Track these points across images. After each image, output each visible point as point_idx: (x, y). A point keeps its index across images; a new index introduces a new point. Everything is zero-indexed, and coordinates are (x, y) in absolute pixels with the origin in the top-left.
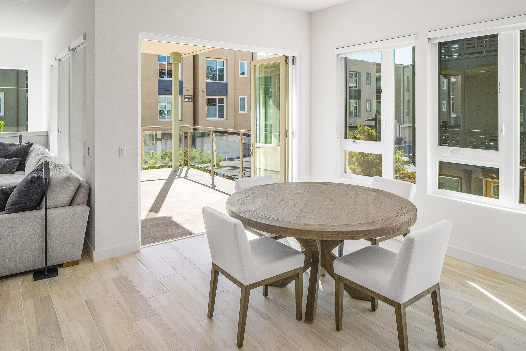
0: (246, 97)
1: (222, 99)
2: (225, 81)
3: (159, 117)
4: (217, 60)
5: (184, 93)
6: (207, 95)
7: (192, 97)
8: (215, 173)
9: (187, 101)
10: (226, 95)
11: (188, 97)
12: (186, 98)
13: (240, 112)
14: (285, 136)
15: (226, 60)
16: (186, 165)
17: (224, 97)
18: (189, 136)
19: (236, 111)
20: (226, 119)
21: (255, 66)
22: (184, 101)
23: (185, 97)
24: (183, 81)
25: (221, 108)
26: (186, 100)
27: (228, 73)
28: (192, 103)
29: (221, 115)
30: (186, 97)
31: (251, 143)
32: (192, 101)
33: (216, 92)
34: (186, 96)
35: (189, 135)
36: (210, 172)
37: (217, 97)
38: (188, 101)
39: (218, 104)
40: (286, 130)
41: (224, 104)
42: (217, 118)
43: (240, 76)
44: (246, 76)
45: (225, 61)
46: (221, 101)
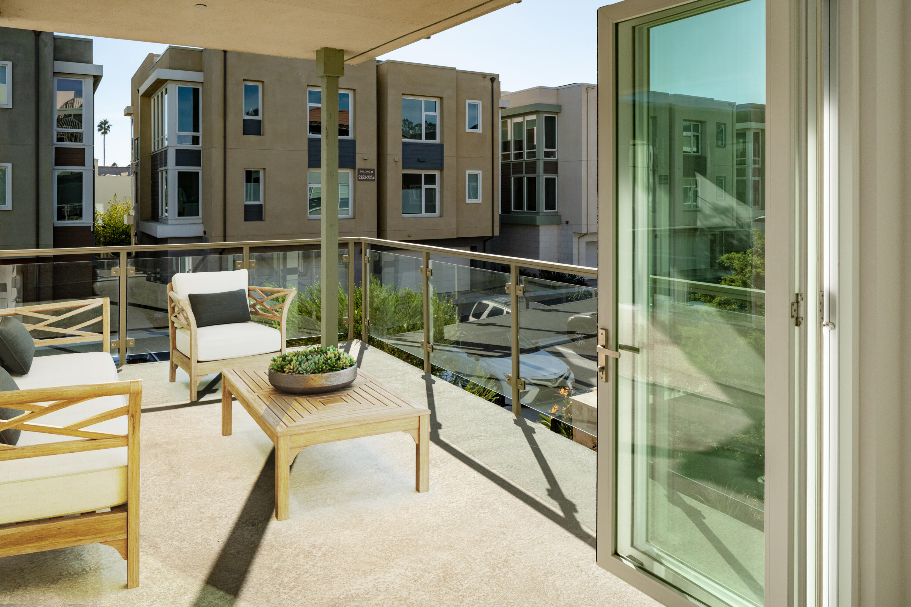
0: (480, 172)
1: (434, 176)
2: (438, 141)
3: (309, 211)
4: (424, 99)
5: (359, 164)
6: (404, 168)
7: (374, 172)
8: (434, 370)
9: (364, 180)
10: (441, 169)
11: (367, 172)
12: (362, 174)
13: (468, 201)
14: (793, 321)
15: (441, 98)
16: (358, 336)
17: (437, 173)
18: (366, 264)
19: (460, 199)
20: (441, 216)
21: (617, 25)
22: (359, 180)
23: (361, 171)
24: (355, 141)
25: (431, 194)
26: (362, 177)
27: (444, 124)
28: (374, 184)
29: (430, 208)
30: (363, 171)
31: (600, 331)
32: (373, 180)
33: (421, 163)
34: (362, 169)
35: (367, 262)
36: (419, 363)
37: (423, 173)
38: (366, 180)
39: (424, 187)
40: (797, 292)
41: (437, 186)
42: (424, 214)
43: (468, 130)
44: (479, 130)
45: (438, 101)
46: (431, 179)
